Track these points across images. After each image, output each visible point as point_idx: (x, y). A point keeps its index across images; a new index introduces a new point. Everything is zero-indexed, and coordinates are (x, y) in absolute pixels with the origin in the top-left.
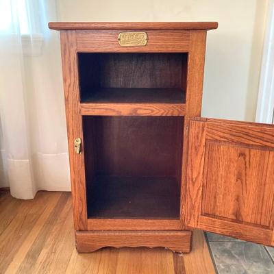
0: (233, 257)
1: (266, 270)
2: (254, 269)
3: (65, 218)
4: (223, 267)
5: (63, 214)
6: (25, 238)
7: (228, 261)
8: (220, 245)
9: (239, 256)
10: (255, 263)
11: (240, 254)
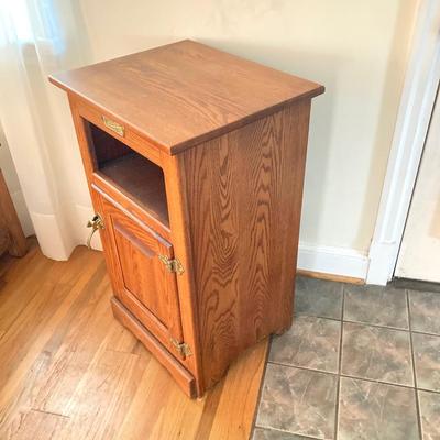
0: (289, 392)
1: (321, 420)
2: (306, 416)
3: (100, 297)
4: (267, 406)
5: (99, 291)
6: (47, 321)
7: (278, 399)
8: (281, 371)
9: (297, 392)
10: (312, 408)
11: (299, 390)
